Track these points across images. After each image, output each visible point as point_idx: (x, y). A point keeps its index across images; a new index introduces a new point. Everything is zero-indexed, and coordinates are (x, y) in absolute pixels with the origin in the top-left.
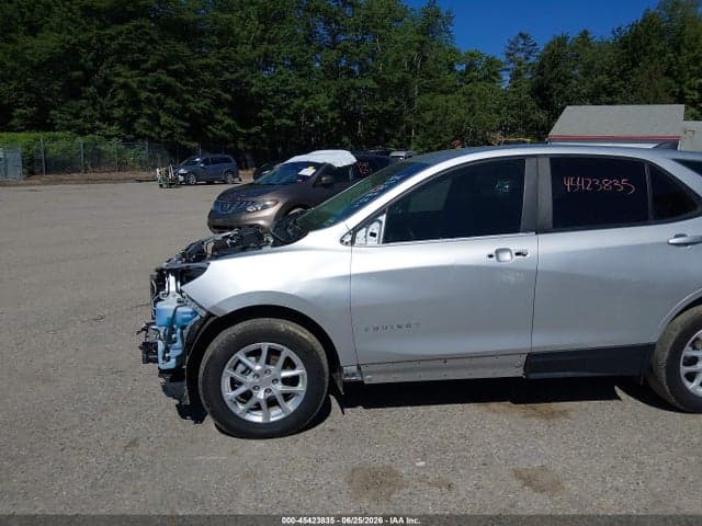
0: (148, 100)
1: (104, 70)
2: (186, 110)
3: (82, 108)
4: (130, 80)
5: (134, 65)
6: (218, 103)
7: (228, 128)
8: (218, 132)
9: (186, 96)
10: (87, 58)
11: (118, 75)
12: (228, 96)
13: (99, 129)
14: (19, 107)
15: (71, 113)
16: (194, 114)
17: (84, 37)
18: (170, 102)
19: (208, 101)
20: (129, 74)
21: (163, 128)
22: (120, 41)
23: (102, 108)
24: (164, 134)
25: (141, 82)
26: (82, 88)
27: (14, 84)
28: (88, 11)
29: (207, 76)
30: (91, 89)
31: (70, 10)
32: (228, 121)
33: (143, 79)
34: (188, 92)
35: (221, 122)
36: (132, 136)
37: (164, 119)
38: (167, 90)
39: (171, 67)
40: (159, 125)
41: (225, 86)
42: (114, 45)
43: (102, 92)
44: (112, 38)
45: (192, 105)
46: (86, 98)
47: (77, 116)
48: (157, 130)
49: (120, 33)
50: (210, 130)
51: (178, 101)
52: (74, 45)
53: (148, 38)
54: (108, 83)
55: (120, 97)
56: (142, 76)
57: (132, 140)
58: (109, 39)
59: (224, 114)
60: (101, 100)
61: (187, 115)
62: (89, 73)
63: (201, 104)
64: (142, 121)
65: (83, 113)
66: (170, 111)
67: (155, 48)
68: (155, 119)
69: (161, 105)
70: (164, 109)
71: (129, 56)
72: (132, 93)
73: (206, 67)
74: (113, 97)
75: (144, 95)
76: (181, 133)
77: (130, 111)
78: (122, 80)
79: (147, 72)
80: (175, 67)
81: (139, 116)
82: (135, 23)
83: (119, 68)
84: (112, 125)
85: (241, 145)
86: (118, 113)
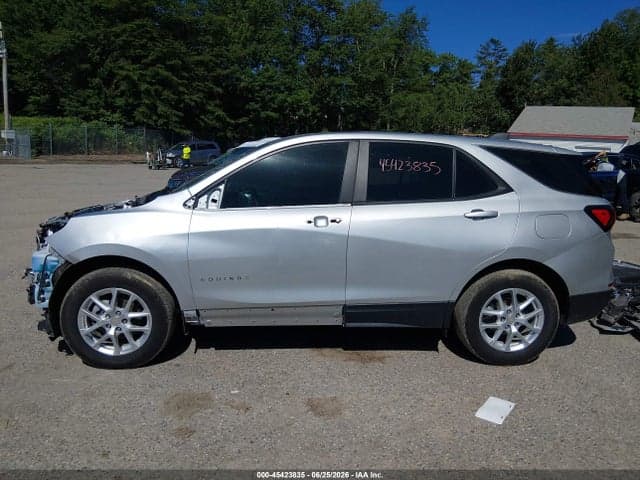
0: (147, 92)
1: (109, 64)
2: (181, 101)
3: (89, 97)
4: (131, 73)
5: (136, 60)
6: (211, 96)
7: (218, 118)
8: (210, 122)
9: (181, 89)
10: (94, 53)
11: (122, 68)
12: (220, 90)
13: (103, 115)
14: (33, 94)
15: (79, 101)
16: (188, 106)
17: (91, 33)
18: (166, 93)
19: (201, 95)
20: (131, 67)
21: (160, 116)
22: (124, 38)
23: (106, 97)
24: (161, 122)
25: (142, 75)
26: (89, 79)
27: (30, 73)
28: (97, 11)
29: (201, 71)
30: (97, 80)
31: (82, 10)
32: (220, 112)
33: (144, 72)
34: (182, 85)
35: (213, 113)
36: (132, 123)
37: (161, 108)
38: (165, 83)
39: (168, 63)
40: (156, 113)
41: (217, 81)
42: (119, 41)
43: (107, 83)
44: (117, 36)
45: (187, 97)
46: (93, 88)
47: (84, 104)
48: (154, 118)
49: (124, 31)
50: (203, 120)
51: (174, 93)
52: (83, 40)
53: (148, 36)
54: (112, 75)
55: (122, 88)
56: (143, 70)
57: (131, 127)
58: (115, 36)
59: (216, 105)
60: (105, 90)
61: (182, 105)
62: (96, 66)
63: (194, 97)
64: (141, 109)
65: (89, 101)
66: (166, 102)
67: (155, 45)
68: (153, 108)
69: (158, 94)
70: (161, 100)
71: (132, 51)
72: (134, 85)
73: (201, 63)
74: (117, 88)
75: (144, 87)
76: (176, 122)
77: (131, 101)
78: (124, 73)
79: (147, 66)
80: (173, 62)
81: (139, 105)
82: (138, 22)
83: (122, 62)
84: (115, 112)
85: (229, 134)
86: (120, 102)
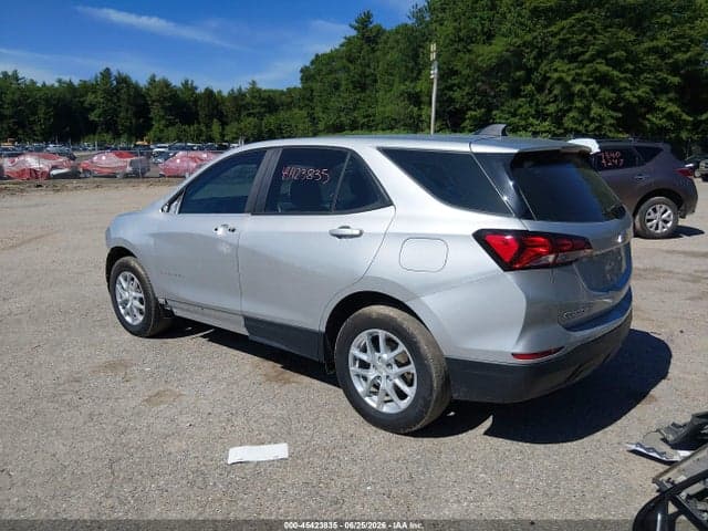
0: (581, 93)
1: (544, 67)
2: (619, 99)
3: (520, 106)
4: (564, 75)
5: (573, 58)
6: (661, 88)
7: (670, 116)
8: (658, 122)
9: (623, 84)
10: (529, 59)
11: (556, 70)
12: (676, 80)
13: (532, 125)
14: (471, 109)
15: (509, 112)
16: (629, 103)
17: (529, 37)
18: (605, 93)
19: (647, 88)
20: (565, 68)
21: (592, 120)
22: (561, 37)
23: (537, 104)
24: (592, 126)
25: (577, 74)
26: (522, 88)
27: (467, 89)
28: (536, 12)
29: (652, 59)
30: (530, 87)
31: (519, 15)
32: (673, 108)
33: (579, 71)
34: (625, 79)
35: (663, 110)
36: (562, 131)
37: (596, 110)
38: (604, 80)
39: (610, 56)
40: (588, 117)
41: (675, 69)
42: (556, 41)
43: (540, 89)
44: (554, 35)
45: (628, 93)
46: (525, 96)
47: (514, 115)
48: (586, 122)
49: (563, 29)
50: (648, 120)
51: (613, 91)
52: (519, 46)
53: (590, 28)
54: (546, 79)
55: (556, 92)
56: (580, 68)
57: (561, 134)
58: (552, 36)
59: (670, 100)
60: (538, 96)
61: (622, 105)
62: (530, 71)
63: (639, 93)
64: (571, 115)
65: (520, 111)
66: (602, 103)
67: (595, 38)
68: (585, 111)
69: (594, 95)
70: (596, 101)
71: (570, 50)
72: (567, 86)
73: (654, 50)
74: (550, 92)
75: (577, 88)
76: (611, 125)
77: (561, 105)
78: (556, 75)
79: (585, 62)
80: (614, 55)
81: (569, 110)
82: (579, 15)
83: (557, 64)
84: (545, 120)
85: (684, 135)
86: (552, 108)
